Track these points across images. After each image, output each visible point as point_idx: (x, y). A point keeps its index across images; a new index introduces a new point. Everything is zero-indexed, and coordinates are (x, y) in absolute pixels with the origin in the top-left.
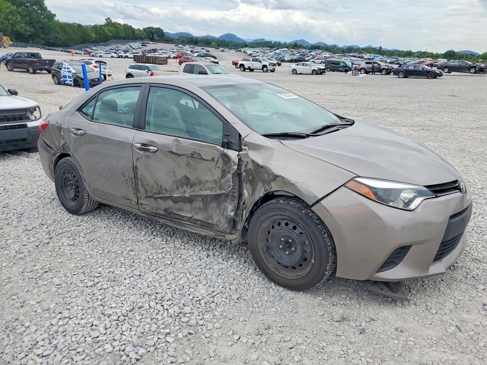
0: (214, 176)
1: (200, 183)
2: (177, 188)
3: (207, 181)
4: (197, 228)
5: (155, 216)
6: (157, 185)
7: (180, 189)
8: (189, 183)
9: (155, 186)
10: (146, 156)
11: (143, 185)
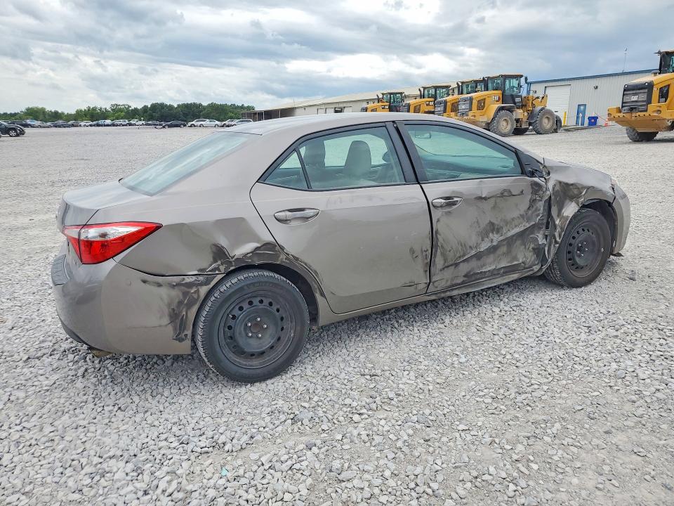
0: (520, 210)
1: (507, 223)
2: (483, 240)
3: (513, 219)
4: (497, 280)
5: (452, 290)
6: (462, 245)
7: (486, 239)
8: (494, 229)
9: (460, 248)
10: (446, 213)
11: (443, 254)
